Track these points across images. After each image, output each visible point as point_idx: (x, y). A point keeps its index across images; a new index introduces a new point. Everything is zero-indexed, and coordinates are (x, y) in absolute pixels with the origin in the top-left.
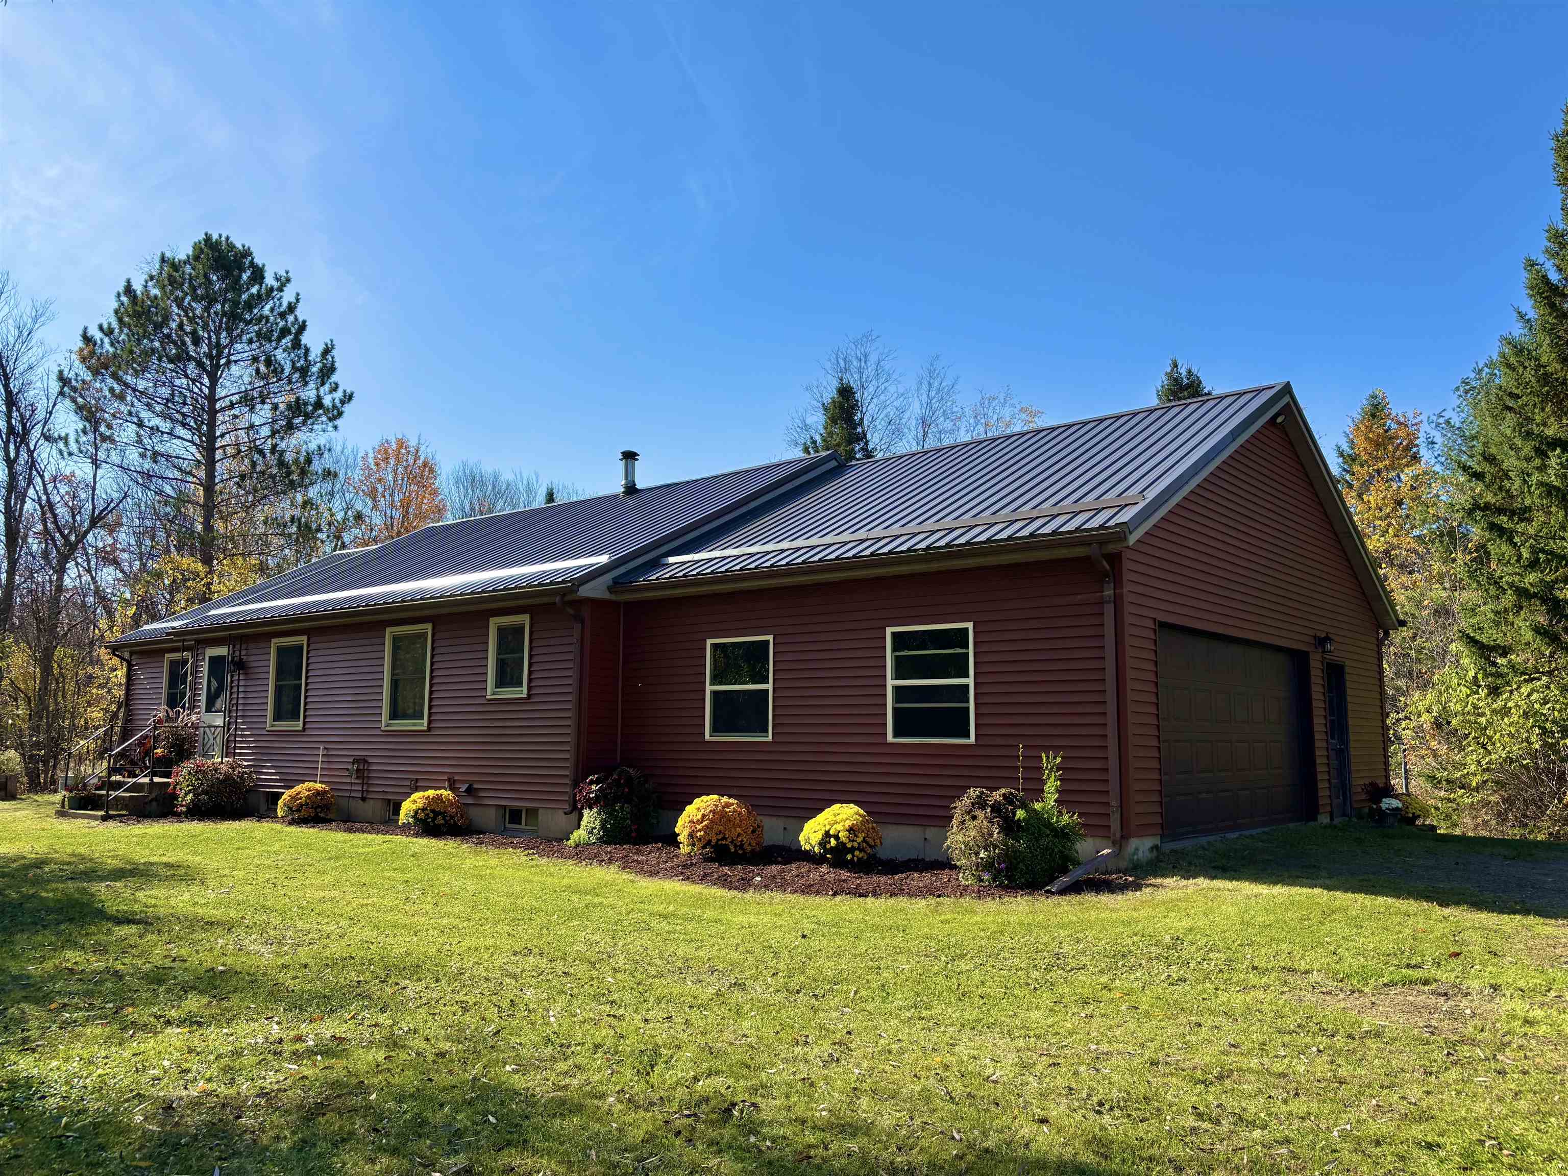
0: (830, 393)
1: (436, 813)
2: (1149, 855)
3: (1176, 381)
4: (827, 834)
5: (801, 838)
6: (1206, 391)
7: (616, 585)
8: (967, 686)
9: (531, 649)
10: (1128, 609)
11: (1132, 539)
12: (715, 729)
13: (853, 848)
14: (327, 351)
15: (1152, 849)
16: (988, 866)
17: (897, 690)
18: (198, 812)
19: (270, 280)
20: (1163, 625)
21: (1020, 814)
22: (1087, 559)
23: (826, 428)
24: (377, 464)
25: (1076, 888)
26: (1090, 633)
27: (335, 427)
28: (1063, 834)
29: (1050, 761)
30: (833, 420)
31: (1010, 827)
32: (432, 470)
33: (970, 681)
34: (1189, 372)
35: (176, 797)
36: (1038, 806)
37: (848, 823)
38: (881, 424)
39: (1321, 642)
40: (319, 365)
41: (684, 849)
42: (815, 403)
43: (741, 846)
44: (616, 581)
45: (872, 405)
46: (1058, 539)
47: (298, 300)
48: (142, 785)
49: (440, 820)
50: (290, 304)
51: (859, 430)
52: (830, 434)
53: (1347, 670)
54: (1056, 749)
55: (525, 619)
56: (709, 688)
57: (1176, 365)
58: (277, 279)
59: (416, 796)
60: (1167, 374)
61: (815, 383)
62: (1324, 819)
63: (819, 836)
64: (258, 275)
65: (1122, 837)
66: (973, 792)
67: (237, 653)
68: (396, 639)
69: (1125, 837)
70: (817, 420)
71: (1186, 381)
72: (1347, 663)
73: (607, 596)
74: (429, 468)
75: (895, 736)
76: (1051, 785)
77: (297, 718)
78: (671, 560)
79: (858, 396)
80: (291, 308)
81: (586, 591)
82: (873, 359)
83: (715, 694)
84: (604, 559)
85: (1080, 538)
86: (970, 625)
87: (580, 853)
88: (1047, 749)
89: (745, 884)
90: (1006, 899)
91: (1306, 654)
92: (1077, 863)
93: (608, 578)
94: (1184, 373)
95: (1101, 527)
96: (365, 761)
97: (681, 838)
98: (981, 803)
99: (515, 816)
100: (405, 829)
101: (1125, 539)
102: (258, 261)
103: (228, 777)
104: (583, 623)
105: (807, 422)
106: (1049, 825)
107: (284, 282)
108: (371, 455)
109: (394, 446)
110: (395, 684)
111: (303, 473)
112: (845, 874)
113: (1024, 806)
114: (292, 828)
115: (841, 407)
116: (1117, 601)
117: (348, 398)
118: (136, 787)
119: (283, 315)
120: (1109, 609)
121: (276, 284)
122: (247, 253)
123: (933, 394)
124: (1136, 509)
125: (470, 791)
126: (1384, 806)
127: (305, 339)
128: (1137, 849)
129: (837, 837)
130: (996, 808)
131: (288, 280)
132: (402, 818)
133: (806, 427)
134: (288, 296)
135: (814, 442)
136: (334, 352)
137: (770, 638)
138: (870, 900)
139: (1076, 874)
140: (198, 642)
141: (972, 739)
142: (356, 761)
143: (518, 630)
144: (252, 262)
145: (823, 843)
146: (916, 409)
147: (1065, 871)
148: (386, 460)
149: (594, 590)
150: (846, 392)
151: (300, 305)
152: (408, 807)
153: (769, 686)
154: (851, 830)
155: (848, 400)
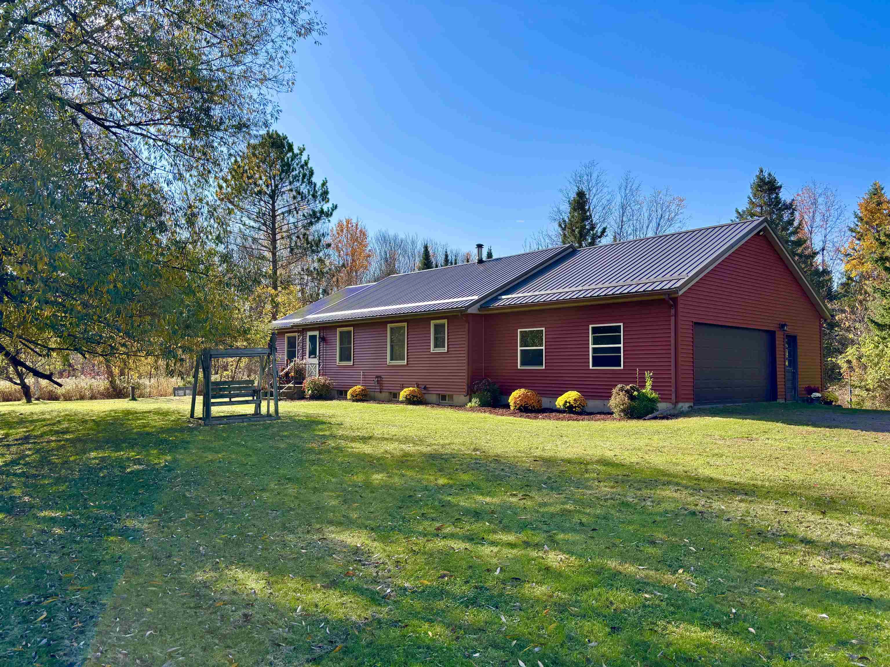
0: (573, 195)
1: (414, 396)
2: (687, 409)
3: (762, 180)
4: (566, 402)
5: (556, 403)
6: (779, 184)
7: (482, 308)
8: (620, 347)
9: (448, 333)
10: (680, 318)
11: (681, 293)
12: (522, 364)
13: (576, 407)
14: (324, 184)
15: (689, 407)
16: (623, 411)
17: (594, 349)
18: (314, 397)
19: (296, 151)
20: (696, 323)
21: (636, 393)
22: (664, 300)
23: (570, 213)
24: (338, 233)
25: (655, 418)
26: (666, 327)
27: (329, 221)
28: (653, 401)
29: (648, 375)
30: (575, 210)
31: (632, 398)
32: (364, 234)
33: (621, 345)
34: (770, 175)
35: (305, 392)
36: (644, 391)
37: (574, 398)
38: (599, 208)
39: (782, 326)
40: (320, 191)
41: (512, 408)
42: (564, 199)
43: (534, 407)
44: (481, 306)
45: (595, 199)
46: (653, 292)
47: (309, 159)
48: (291, 387)
49: (415, 399)
50: (305, 161)
51: (588, 214)
52: (573, 217)
53: (798, 338)
54: (650, 370)
55: (445, 321)
56: (519, 348)
57: (762, 171)
58: (300, 150)
59: (405, 390)
60: (757, 176)
61: (565, 188)
62: (781, 401)
63: (563, 402)
64: (290, 147)
65: (676, 402)
66: (619, 386)
67: (322, 334)
68: (392, 329)
69: (677, 402)
70: (566, 208)
71: (767, 180)
72: (799, 334)
73: (478, 312)
74: (363, 234)
75: (593, 366)
76: (649, 384)
77: (350, 360)
78: (503, 297)
79: (587, 196)
80: (306, 163)
81: (470, 311)
82: (594, 176)
83: (521, 350)
84: (476, 298)
85: (662, 292)
86: (622, 324)
87: (472, 409)
88: (647, 370)
89: (536, 418)
90: (629, 421)
91: (774, 332)
92: (658, 411)
93: (478, 305)
94: (766, 176)
95: (669, 288)
96: (381, 377)
97: (511, 404)
98: (622, 390)
99: (444, 398)
100: (402, 402)
101: (678, 293)
102: (290, 141)
103: (324, 385)
104: (469, 323)
105: (561, 209)
106: (647, 397)
107: (302, 150)
108: (335, 229)
109: (345, 223)
110: (392, 347)
111: (317, 245)
112: (572, 415)
113: (638, 391)
114: (355, 403)
115: (578, 202)
116: (676, 315)
117: (335, 207)
118: (289, 388)
119: (302, 167)
120: (673, 319)
121: (298, 152)
122: (285, 138)
123: (627, 192)
124: (685, 280)
125: (425, 388)
126: (812, 396)
127: (314, 179)
128: (682, 407)
129: (569, 403)
130: (627, 391)
131: (304, 149)
132: (401, 398)
133: (560, 212)
134: (304, 158)
135: (564, 221)
136: (328, 184)
137: (544, 329)
138: (581, 422)
139: (655, 414)
140: (303, 329)
141: (622, 367)
142: (377, 377)
143: (443, 326)
144: (287, 142)
145: (565, 405)
146: (618, 200)
147: (652, 412)
148: (342, 231)
149: (473, 310)
150: (581, 194)
151: (310, 161)
152: (403, 394)
153: (543, 348)
154: (575, 400)
155: (582, 199)
